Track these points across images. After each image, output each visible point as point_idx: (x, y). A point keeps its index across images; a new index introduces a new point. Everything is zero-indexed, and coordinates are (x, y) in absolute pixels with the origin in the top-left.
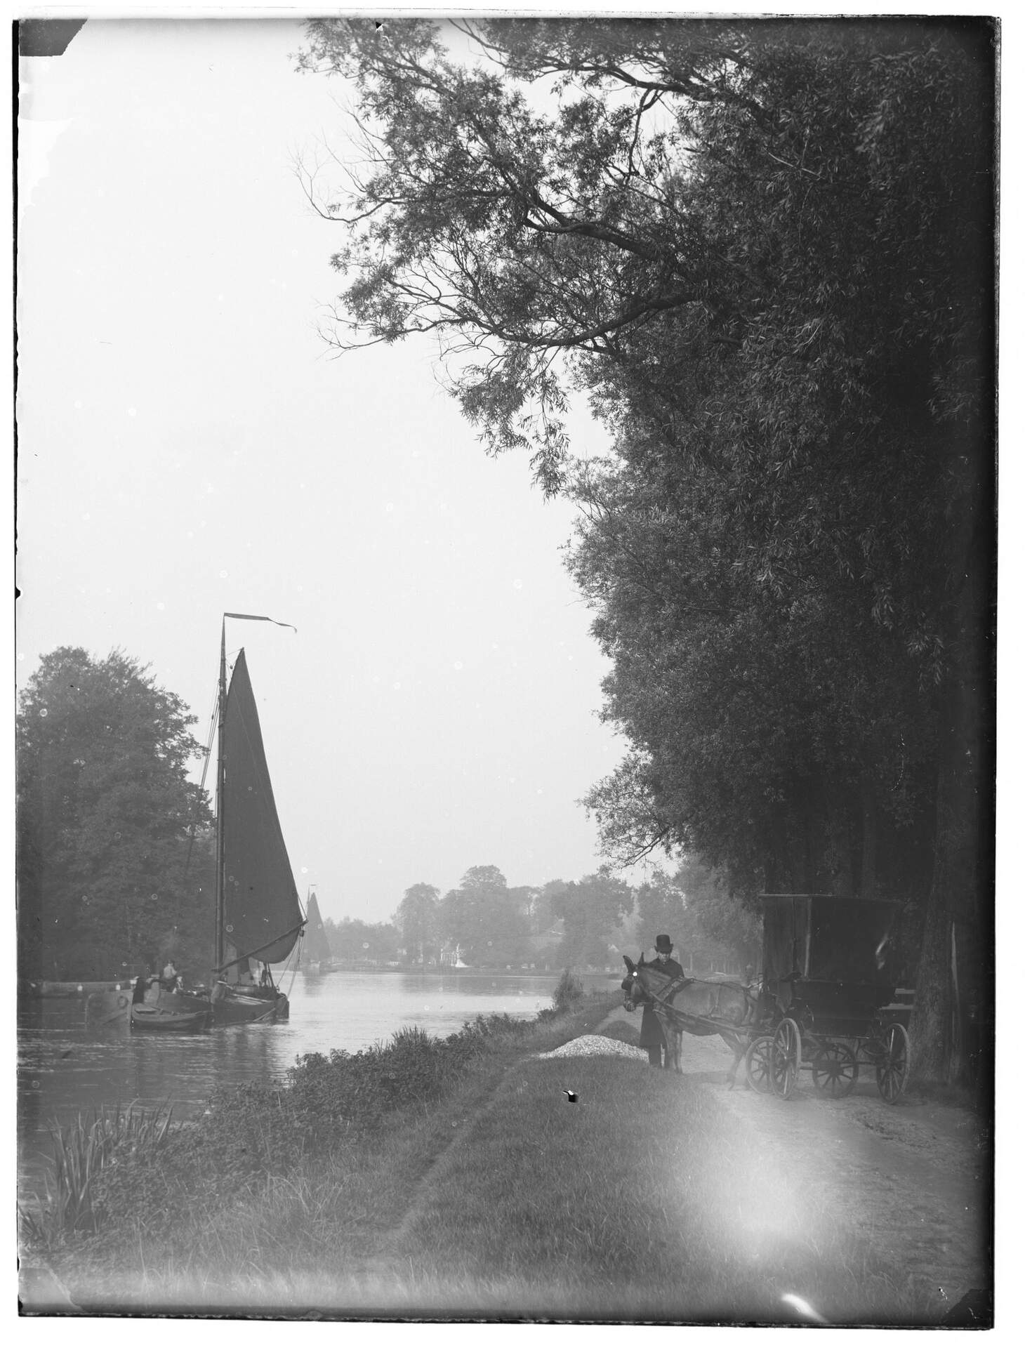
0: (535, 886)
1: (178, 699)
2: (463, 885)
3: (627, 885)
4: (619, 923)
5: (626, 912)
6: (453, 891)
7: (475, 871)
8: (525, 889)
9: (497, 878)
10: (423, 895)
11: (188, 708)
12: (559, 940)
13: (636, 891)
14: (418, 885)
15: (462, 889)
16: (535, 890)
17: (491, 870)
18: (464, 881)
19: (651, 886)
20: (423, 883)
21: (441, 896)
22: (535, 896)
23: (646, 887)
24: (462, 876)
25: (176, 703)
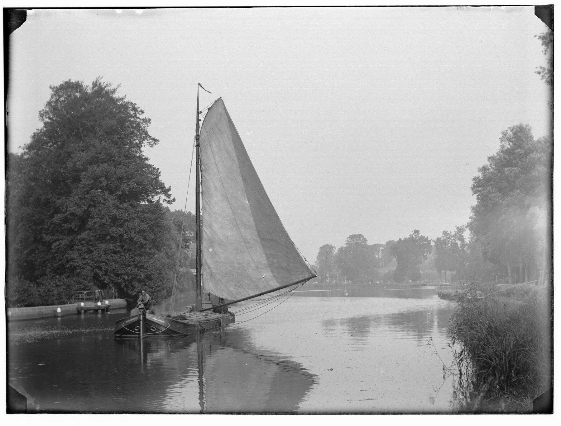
0: (380, 243)
1: (136, 107)
2: (347, 244)
3: (429, 239)
4: (425, 258)
5: (428, 252)
6: (342, 247)
7: (352, 237)
8: (376, 246)
9: (362, 240)
10: (328, 250)
11: (143, 112)
12: (394, 268)
13: (434, 241)
14: (325, 245)
15: (346, 246)
16: (381, 245)
17: (360, 236)
18: (347, 242)
19: (442, 239)
20: (327, 244)
21: (336, 251)
22: (381, 248)
23: (439, 239)
24: (346, 240)
25: (134, 109)
